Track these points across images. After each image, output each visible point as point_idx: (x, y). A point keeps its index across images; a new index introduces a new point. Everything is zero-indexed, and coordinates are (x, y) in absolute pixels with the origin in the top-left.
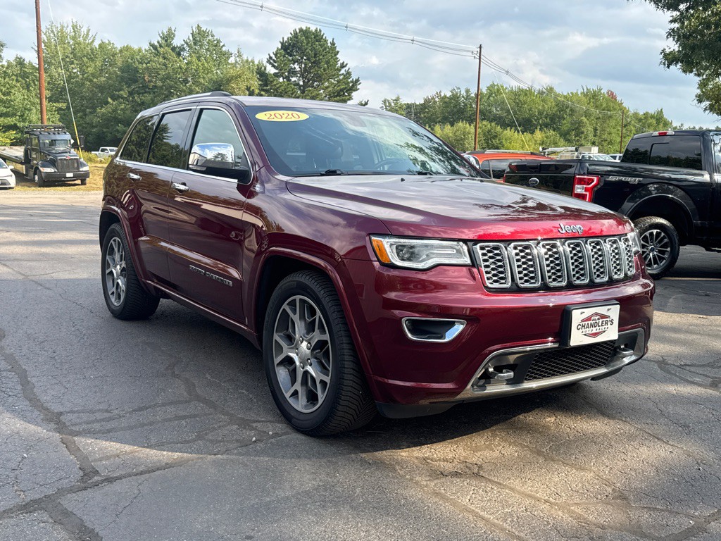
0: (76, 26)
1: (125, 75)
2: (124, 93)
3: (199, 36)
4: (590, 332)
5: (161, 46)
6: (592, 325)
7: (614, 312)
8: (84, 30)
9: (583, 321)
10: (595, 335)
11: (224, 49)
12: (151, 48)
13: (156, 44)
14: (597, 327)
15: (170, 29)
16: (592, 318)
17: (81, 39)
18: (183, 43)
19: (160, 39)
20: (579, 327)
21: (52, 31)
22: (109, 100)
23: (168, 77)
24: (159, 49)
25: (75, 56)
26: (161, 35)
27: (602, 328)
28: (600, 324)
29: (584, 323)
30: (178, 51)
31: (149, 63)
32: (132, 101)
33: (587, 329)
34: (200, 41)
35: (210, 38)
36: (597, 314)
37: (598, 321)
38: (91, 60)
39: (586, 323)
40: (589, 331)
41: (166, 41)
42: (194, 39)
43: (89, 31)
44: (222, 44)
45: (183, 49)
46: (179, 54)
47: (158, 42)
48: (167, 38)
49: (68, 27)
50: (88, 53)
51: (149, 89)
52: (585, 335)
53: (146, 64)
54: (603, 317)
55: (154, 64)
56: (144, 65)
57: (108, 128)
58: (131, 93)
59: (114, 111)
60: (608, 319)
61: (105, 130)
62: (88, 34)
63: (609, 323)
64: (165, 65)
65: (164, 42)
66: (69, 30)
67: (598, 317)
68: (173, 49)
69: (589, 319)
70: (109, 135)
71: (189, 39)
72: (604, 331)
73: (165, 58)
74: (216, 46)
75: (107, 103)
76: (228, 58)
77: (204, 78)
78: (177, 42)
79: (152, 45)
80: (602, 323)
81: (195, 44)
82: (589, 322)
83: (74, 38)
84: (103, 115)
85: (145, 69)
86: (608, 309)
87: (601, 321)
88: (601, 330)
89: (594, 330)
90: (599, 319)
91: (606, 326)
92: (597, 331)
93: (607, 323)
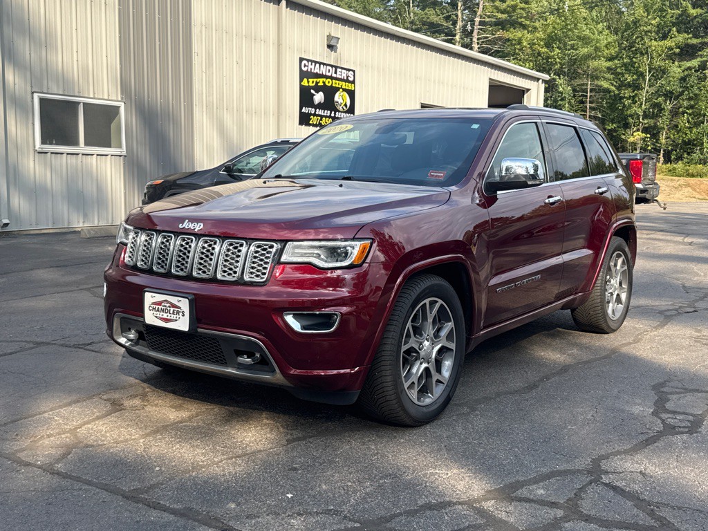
4: (161, 316)
6: (162, 310)
7: (184, 304)
9: (153, 303)
10: (166, 320)
14: (168, 314)
16: (163, 304)
20: (151, 308)
27: (173, 317)
28: (171, 312)
29: (154, 306)
33: (158, 312)
36: (166, 301)
37: (169, 309)
39: (157, 307)
40: (160, 314)
52: (156, 317)
54: (174, 306)
60: (179, 310)
63: (181, 314)
67: (169, 305)
69: (159, 303)
72: (176, 320)
80: (173, 312)
82: (160, 307)
86: (179, 301)
87: (172, 309)
88: (172, 318)
89: (165, 316)
90: (169, 307)
91: (178, 316)
92: (169, 318)
93: (178, 313)
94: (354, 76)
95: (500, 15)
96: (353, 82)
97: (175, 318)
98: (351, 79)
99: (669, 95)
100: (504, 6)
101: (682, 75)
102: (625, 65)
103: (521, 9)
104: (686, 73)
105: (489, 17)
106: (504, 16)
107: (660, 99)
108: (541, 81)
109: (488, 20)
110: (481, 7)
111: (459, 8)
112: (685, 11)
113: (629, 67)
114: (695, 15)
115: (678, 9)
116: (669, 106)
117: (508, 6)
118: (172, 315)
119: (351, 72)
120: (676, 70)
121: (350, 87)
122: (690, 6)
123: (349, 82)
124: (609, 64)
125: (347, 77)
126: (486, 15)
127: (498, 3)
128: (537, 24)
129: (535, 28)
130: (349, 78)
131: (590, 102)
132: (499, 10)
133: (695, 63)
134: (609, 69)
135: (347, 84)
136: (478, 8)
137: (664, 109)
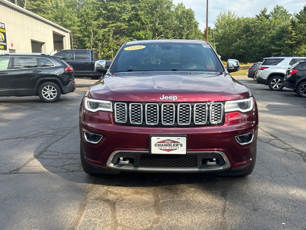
0: (230, 12)
1: (245, 29)
2: (244, 37)
3: (277, 9)
4: (164, 148)
5: (260, 16)
7: (183, 141)
8: (232, 14)
9: (159, 142)
10: (169, 150)
11: (288, 13)
12: (256, 17)
13: (259, 15)
14: (170, 147)
15: (265, 8)
16: (166, 142)
17: (231, 17)
18: (270, 13)
19: (260, 13)
20: (156, 145)
21: (221, 16)
22: (238, 40)
23: (262, 28)
24: (259, 17)
25: (227, 24)
26: (261, 11)
28: (172, 145)
29: (159, 144)
30: (267, 17)
31: (254, 23)
32: (247, 40)
33: (162, 147)
34: (277, 11)
35: (282, 9)
36: (169, 140)
37: (170, 144)
38: (233, 25)
39: (161, 144)
41: (263, 13)
42: (275, 11)
43: (234, 13)
44: (287, 11)
45: (270, 16)
46: (268, 18)
47: (260, 14)
48: (263, 12)
49: (226, 13)
50: (232, 22)
51: (254, 34)
52: (161, 149)
53: (253, 24)
54: (174, 142)
55: (256, 23)
56: (253, 25)
57: (237, 51)
58: (247, 36)
59: (239, 44)
60: (179, 144)
61: (235, 52)
62: (234, 15)
63: (179, 146)
64: (261, 23)
65: (262, 14)
66: (227, 14)
67: (170, 142)
68: (266, 16)
69: (163, 142)
70: (237, 53)
71: (272, 11)
72: (176, 149)
73: (261, 21)
74: (284, 12)
75: (237, 41)
76: (290, 17)
77: (277, 27)
78: (267, 13)
79: (257, 16)
81: (275, 13)
82: (164, 144)
83: (228, 17)
84: (235, 46)
85: (253, 26)
86: (178, 139)
87: (173, 144)
88: (173, 148)
89: (168, 148)
90: (171, 143)
91: (177, 147)
92: (170, 149)
93: (177, 145)
94: (4, 26)
95: (34, 7)
96: (4, 29)
97: (175, 148)
98: (4, 28)
99: (99, 40)
100: (35, 3)
101: (103, 34)
102: (84, 29)
103: (42, 5)
104: (104, 33)
105: (30, 7)
106: (36, 7)
107: (97, 42)
108: (68, 33)
109: (30, 8)
110: (26, 3)
111: (16, 2)
112: (101, 11)
113: (85, 30)
114: (104, 13)
115: (99, 11)
116: (100, 44)
117: (37, 4)
118: (173, 147)
119: (3, 24)
120: (101, 32)
121: (3, 31)
122: (103, 10)
123: (3, 29)
124: (78, 28)
125: (2, 26)
126: (28, 6)
127: (32, 2)
128: (49, 12)
129: (48, 13)
130: (3, 27)
131: (73, 42)
132: (33, 5)
133: (106, 30)
134: (78, 30)
135: (2, 29)
136: (25, 3)
137: (99, 45)
